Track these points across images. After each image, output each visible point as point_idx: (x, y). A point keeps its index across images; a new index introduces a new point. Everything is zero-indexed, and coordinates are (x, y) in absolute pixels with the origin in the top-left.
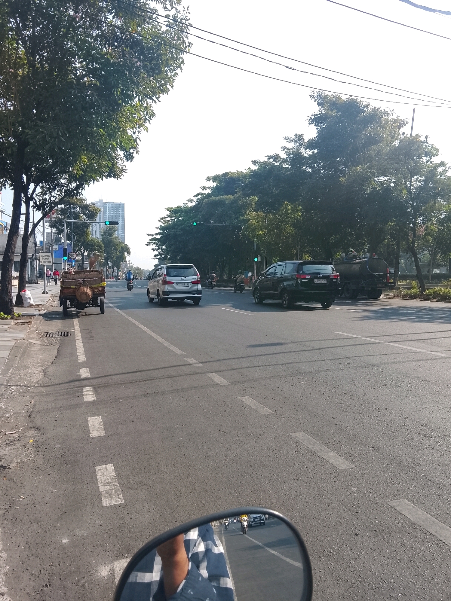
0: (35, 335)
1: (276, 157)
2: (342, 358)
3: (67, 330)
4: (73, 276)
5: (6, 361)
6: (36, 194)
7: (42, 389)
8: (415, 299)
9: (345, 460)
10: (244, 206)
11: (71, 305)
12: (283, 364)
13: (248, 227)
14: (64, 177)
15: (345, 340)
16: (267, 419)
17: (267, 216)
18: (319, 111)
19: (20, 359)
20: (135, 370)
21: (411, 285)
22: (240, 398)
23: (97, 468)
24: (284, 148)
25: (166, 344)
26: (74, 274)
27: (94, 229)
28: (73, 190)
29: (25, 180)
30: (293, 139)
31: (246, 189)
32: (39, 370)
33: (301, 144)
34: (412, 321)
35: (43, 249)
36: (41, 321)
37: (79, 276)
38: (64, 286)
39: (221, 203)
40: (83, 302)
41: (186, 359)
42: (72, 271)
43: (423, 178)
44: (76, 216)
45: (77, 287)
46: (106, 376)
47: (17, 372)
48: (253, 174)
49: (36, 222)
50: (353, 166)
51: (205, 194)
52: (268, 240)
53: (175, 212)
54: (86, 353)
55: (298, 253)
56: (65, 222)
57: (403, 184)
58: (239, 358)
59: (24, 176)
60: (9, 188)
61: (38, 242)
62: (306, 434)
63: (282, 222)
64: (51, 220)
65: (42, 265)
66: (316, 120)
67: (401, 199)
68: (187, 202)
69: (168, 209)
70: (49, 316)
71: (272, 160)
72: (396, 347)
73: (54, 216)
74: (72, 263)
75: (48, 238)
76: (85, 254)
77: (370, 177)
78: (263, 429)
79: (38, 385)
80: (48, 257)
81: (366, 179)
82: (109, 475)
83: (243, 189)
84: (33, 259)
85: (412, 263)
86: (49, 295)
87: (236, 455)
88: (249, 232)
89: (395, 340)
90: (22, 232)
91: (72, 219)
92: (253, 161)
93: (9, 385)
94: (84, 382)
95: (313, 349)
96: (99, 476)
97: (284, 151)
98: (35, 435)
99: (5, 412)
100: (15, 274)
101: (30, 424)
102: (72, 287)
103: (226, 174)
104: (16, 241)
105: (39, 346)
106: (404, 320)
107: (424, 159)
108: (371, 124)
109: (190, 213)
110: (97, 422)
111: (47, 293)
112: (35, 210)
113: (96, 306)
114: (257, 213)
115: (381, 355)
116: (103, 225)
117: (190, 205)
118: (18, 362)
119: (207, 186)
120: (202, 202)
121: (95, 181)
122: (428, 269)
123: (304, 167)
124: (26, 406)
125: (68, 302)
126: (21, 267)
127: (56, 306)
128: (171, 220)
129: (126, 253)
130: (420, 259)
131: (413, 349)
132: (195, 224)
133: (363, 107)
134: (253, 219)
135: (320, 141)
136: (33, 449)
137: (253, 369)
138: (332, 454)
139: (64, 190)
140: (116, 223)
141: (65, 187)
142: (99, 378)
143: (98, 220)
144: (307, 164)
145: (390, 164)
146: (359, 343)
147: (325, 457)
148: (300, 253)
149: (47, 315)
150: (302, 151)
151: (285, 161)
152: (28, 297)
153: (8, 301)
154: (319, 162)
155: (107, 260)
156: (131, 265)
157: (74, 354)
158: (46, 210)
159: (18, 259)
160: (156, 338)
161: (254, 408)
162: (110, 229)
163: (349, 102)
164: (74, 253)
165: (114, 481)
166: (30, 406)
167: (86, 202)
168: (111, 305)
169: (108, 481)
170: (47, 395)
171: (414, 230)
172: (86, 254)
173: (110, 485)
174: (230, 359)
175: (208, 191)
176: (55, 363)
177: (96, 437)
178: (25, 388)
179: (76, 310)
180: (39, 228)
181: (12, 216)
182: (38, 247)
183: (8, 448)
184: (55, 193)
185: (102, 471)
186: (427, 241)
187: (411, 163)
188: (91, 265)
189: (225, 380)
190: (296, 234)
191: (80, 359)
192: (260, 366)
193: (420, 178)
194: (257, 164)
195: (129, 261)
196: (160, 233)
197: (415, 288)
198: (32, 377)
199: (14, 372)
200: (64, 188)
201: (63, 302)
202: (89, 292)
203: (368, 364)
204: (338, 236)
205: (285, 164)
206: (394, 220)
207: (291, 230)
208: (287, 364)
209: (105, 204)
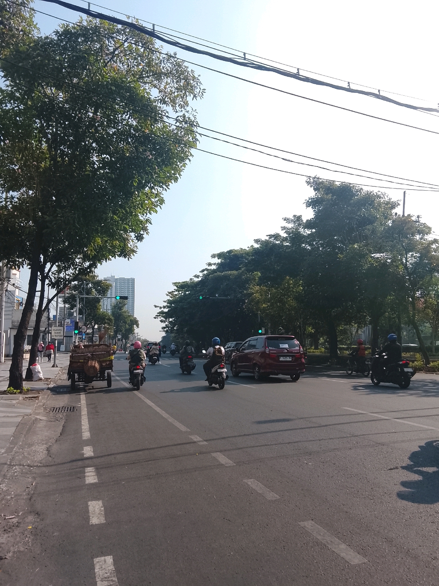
0: (42, 410)
1: (276, 236)
2: (350, 437)
3: (74, 405)
4: (82, 350)
5: (12, 438)
6: (52, 272)
7: (44, 469)
8: (420, 372)
9: (356, 554)
10: (248, 281)
11: (79, 378)
12: (290, 443)
13: (252, 300)
14: (79, 256)
15: (352, 416)
16: (274, 505)
17: (270, 290)
18: (316, 196)
19: (25, 436)
20: (139, 449)
21: (415, 358)
22: (245, 481)
23: (96, 560)
24: (283, 228)
25: (171, 420)
26: (83, 348)
27: (106, 303)
28: (87, 269)
29: (42, 260)
30: (292, 220)
31: (249, 265)
32: (43, 448)
33: (299, 225)
34: (420, 395)
35: (55, 323)
36: (48, 395)
37: (88, 350)
38: (73, 360)
39: (226, 277)
40: (91, 375)
41: (190, 436)
42: (82, 345)
43: (418, 255)
44: (89, 292)
45: (85, 361)
46: (108, 455)
47: (21, 450)
48: (255, 252)
49: (50, 298)
50: (350, 243)
51: (211, 269)
52: (271, 312)
53: (182, 286)
54: (91, 429)
55: (302, 326)
56: (77, 297)
57: (400, 260)
58: (245, 435)
59: (42, 256)
60: (27, 267)
61: (51, 316)
62: (315, 523)
63: (284, 295)
64: (65, 296)
65: (53, 339)
66: (312, 203)
67: (399, 274)
68: (193, 278)
69: (175, 284)
70: (57, 390)
71: (273, 239)
72: (404, 424)
73: (67, 292)
74: (83, 336)
75: (61, 312)
76: (95, 327)
77: (367, 254)
78: (270, 517)
79: (41, 465)
80: (60, 331)
81: (363, 256)
82: (107, 569)
83: (246, 265)
84: (46, 332)
85: (414, 335)
86: (58, 369)
87: (241, 548)
88: (253, 305)
89: (403, 416)
90: (36, 307)
91: (85, 294)
92: (255, 240)
93: (12, 464)
94: (87, 462)
95: (320, 425)
96: (97, 569)
97: (284, 231)
98: (34, 521)
99: (6, 494)
100: (27, 347)
101: (30, 508)
102: (80, 361)
103: (230, 252)
104: (30, 317)
105: (45, 422)
106: (412, 394)
107: (418, 237)
108: (365, 206)
109: (196, 287)
110: (97, 507)
111: (57, 367)
112: (50, 287)
113: (103, 380)
114: (260, 287)
115: (389, 433)
116: (114, 299)
117: (196, 280)
118: (22, 439)
119: (212, 263)
120: (207, 277)
121: (107, 260)
122: (431, 341)
123: (303, 245)
124: (27, 487)
125: (76, 376)
126: (34, 341)
127: (64, 379)
128: (179, 294)
129: (135, 326)
130: (422, 331)
131: (422, 426)
132: (201, 298)
133: (356, 192)
134: (256, 293)
135: (317, 222)
136: (31, 537)
137: (259, 448)
138: (343, 546)
139: (78, 268)
140: (126, 298)
141: (80, 266)
142: (102, 457)
143: (109, 296)
144: (307, 242)
145: (385, 242)
146: (367, 420)
147: (336, 551)
148: (303, 325)
149: (55, 389)
150: (301, 230)
151: (285, 239)
152: (38, 371)
153: (18, 375)
154: (317, 240)
155: (116, 332)
156: (139, 337)
157: (78, 431)
158: (60, 287)
159: (31, 333)
160: (161, 413)
161: (260, 492)
162: (120, 303)
163: (343, 187)
164: (84, 327)
165: (113, 575)
166: (32, 488)
167: (98, 278)
168: (118, 378)
169: (106, 575)
170: (49, 476)
171: (413, 303)
172: (97, 327)
173: (108, 580)
174: (235, 436)
175: (214, 267)
176: (59, 441)
177: (96, 524)
178: (28, 468)
179: (83, 384)
180: (54, 303)
181: (27, 292)
182: (52, 321)
183: (6, 535)
184: (70, 271)
185: (101, 563)
186: (427, 314)
187: (405, 241)
188: (101, 338)
189: (230, 461)
190: (298, 307)
191: (84, 436)
192: (266, 445)
193: (415, 255)
194: (259, 243)
195: (137, 333)
196: (168, 307)
197: (420, 360)
198: (35, 456)
199: (18, 451)
200: (78, 267)
201: (71, 376)
202: (97, 365)
203: (377, 443)
204: (339, 309)
205: (286, 242)
206: (393, 294)
207: (294, 303)
208: (295, 442)
209: (117, 279)
